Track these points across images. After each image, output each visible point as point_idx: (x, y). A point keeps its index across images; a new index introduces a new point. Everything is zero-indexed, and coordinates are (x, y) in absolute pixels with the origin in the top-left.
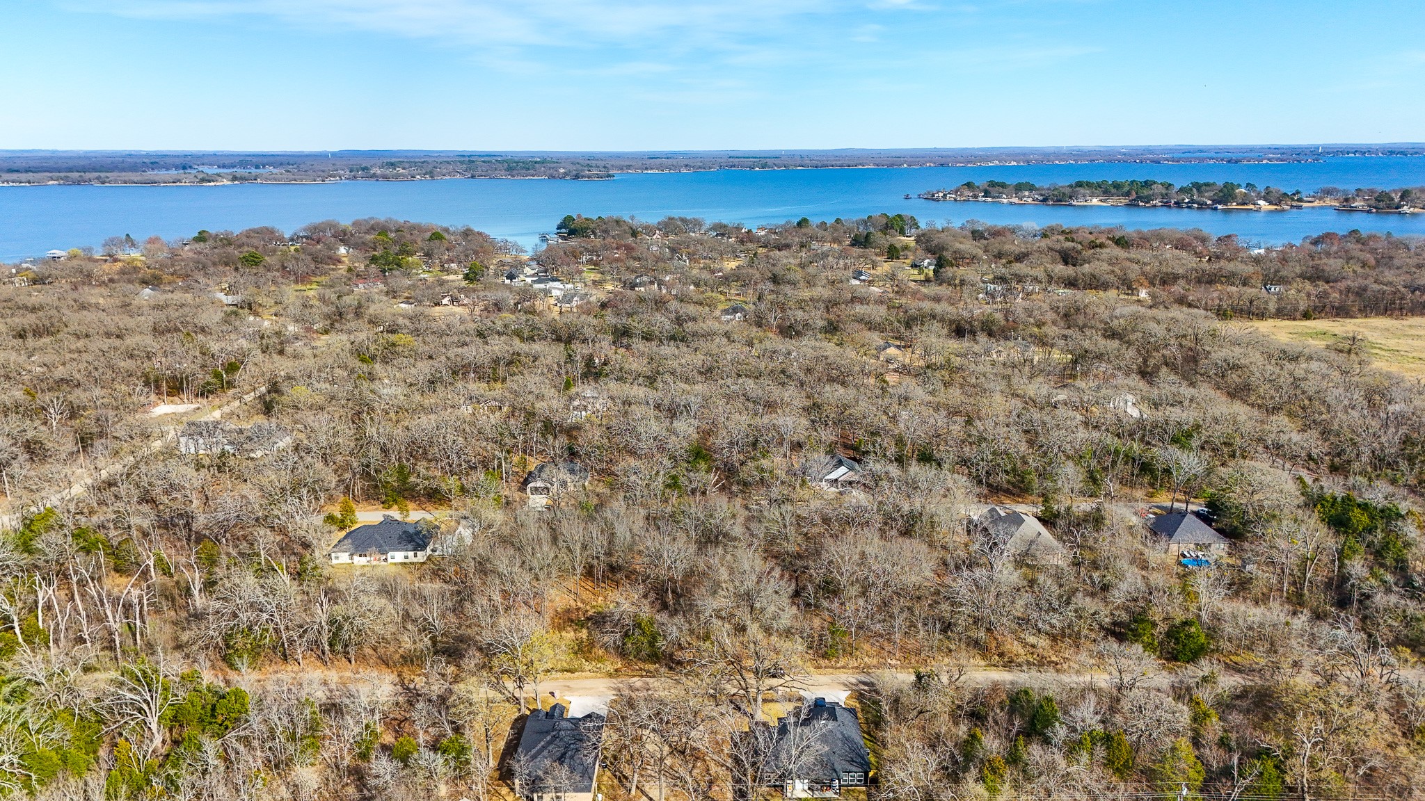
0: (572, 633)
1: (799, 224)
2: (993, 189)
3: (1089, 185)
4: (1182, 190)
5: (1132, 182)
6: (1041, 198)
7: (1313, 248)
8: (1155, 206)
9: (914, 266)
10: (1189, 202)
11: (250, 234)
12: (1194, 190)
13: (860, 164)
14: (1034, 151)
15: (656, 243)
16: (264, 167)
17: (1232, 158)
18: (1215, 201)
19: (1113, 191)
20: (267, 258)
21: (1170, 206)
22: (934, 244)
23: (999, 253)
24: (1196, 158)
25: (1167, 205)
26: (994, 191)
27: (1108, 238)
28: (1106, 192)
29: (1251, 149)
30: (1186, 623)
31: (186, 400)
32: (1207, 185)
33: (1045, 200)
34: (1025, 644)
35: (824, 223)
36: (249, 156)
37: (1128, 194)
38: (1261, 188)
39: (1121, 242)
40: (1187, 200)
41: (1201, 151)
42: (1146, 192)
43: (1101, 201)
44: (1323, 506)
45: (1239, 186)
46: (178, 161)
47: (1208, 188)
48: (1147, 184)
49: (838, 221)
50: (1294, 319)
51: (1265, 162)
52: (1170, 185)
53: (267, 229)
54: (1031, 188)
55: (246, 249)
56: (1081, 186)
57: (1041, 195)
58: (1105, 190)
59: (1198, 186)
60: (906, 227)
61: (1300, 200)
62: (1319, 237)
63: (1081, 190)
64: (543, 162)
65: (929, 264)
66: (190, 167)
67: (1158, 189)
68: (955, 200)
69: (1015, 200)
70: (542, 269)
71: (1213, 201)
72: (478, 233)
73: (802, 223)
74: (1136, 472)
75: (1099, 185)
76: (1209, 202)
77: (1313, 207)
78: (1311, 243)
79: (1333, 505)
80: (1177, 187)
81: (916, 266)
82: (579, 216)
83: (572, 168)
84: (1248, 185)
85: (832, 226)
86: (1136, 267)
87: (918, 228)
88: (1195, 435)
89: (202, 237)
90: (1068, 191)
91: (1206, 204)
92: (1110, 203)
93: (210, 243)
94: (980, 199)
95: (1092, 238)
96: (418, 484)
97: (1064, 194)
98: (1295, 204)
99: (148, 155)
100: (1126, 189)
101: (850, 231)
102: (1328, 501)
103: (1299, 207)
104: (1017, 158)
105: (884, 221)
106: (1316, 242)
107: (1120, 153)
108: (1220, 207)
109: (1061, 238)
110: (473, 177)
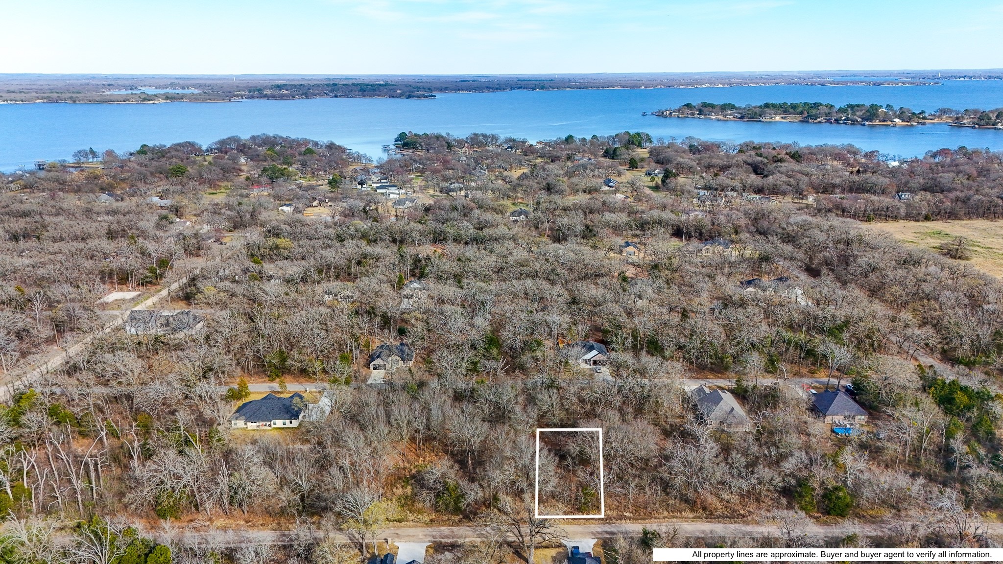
0: (401, 489)
1: (567, 139)
2: (705, 109)
3: (774, 106)
4: (841, 110)
5: (805, 104)
6: (739, 116)
7: (932, 160)
8: (820, 122)
9: (648, 174)
10: (845, 120)
11: (178, 147)
12: (849, 110)
13: (611, 86)
14: (735, 76)
15: (464, 155)
16: (188, 88)
17: (876, 82)
18: (864, 119)
19: (791, 110)
20: (189, 169)
21: (831, 123)
22: (662, 156)
23: (709, 165)
24: (851, 82)
25: (829, 121)
26: (705, 110)
27: (787, 154)
28: (786, 112)
29: (890, 74)
30: (836, 489)
31: (131, 288)
32: (858, 106)
33: (742, 117)
34: (721, 500)
35: (584, 139)
36: (177, 79)
37: (801, 113)
38: (897, 108)
39: (796, 156)
40: (843, 118)
41: (855, 76)
42: (814, 112)
43: (782, 118)
44: (936, 389)
45: (881, 106)
46: (127, 83)
47: (859, 108)
48: (816, 106)
49: (594, 137)
50: (918, 221)
51: (900, 84)
52: (832, 106)
53: (189, 143)
54: (732, 107)
55: (174, 160)
56: (768, 107)
57: (740, 113)
58: (786, 110)
59: (851, 106)
60: (643, 142)
61: (924, 118)
62: (937, 152)
63: (768, 111)
64: (386, 85)
65: (659, 173)
66: (136, 88)
67: (823, 109)
68: (679, 117)
69: (721, 117)
70: (384, 176)
71: (862, 119)
72: (338, 146)
73: (569, 139)
74: (802, 356)
75: (781, 106)
76: (859, 120)
77: (933, 123)
78: (932, 156)
79: (943, 388)
80: (837, 107)
81: (649, 174)
82: (410, 132)
83: (406, 89)
84: (888, 106)
85: (590, 142)
86: (806, 179)
87: (651, 142)
88: (845, 329)
89: (143, 151)
90: (758, 110)
91: (857, 121)
92: (789, 119)
93: (149, 155)
94: (695, 116)
95: (774, 153)
96: (293, 366)
97: (756, 113)
98: (920, 121)
99: (106, 78)
100: (800, 109)
101: (603, 144)
102: (939, 385)
103: (924, 124)
104: (723, 81)
105: (627, 137)
106: (934, 156)
107: (796, 77)
108: (867, 123)
109: (753, 153)
110: (336, 96)
